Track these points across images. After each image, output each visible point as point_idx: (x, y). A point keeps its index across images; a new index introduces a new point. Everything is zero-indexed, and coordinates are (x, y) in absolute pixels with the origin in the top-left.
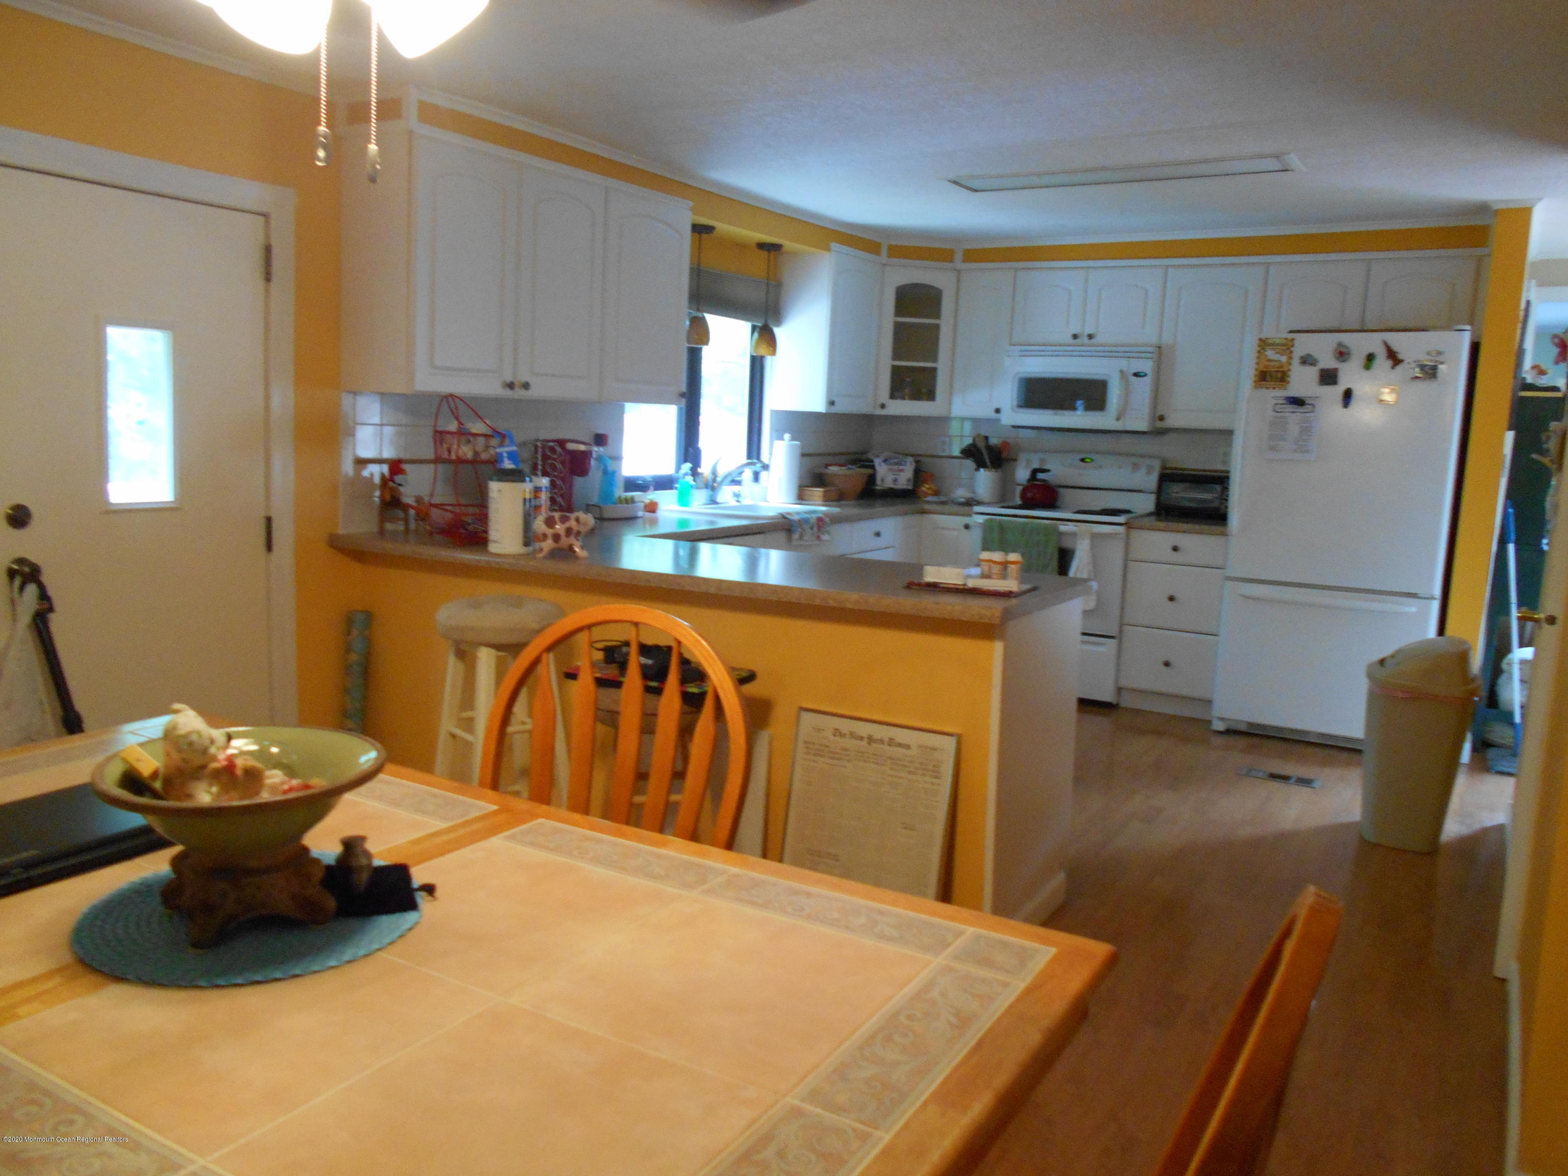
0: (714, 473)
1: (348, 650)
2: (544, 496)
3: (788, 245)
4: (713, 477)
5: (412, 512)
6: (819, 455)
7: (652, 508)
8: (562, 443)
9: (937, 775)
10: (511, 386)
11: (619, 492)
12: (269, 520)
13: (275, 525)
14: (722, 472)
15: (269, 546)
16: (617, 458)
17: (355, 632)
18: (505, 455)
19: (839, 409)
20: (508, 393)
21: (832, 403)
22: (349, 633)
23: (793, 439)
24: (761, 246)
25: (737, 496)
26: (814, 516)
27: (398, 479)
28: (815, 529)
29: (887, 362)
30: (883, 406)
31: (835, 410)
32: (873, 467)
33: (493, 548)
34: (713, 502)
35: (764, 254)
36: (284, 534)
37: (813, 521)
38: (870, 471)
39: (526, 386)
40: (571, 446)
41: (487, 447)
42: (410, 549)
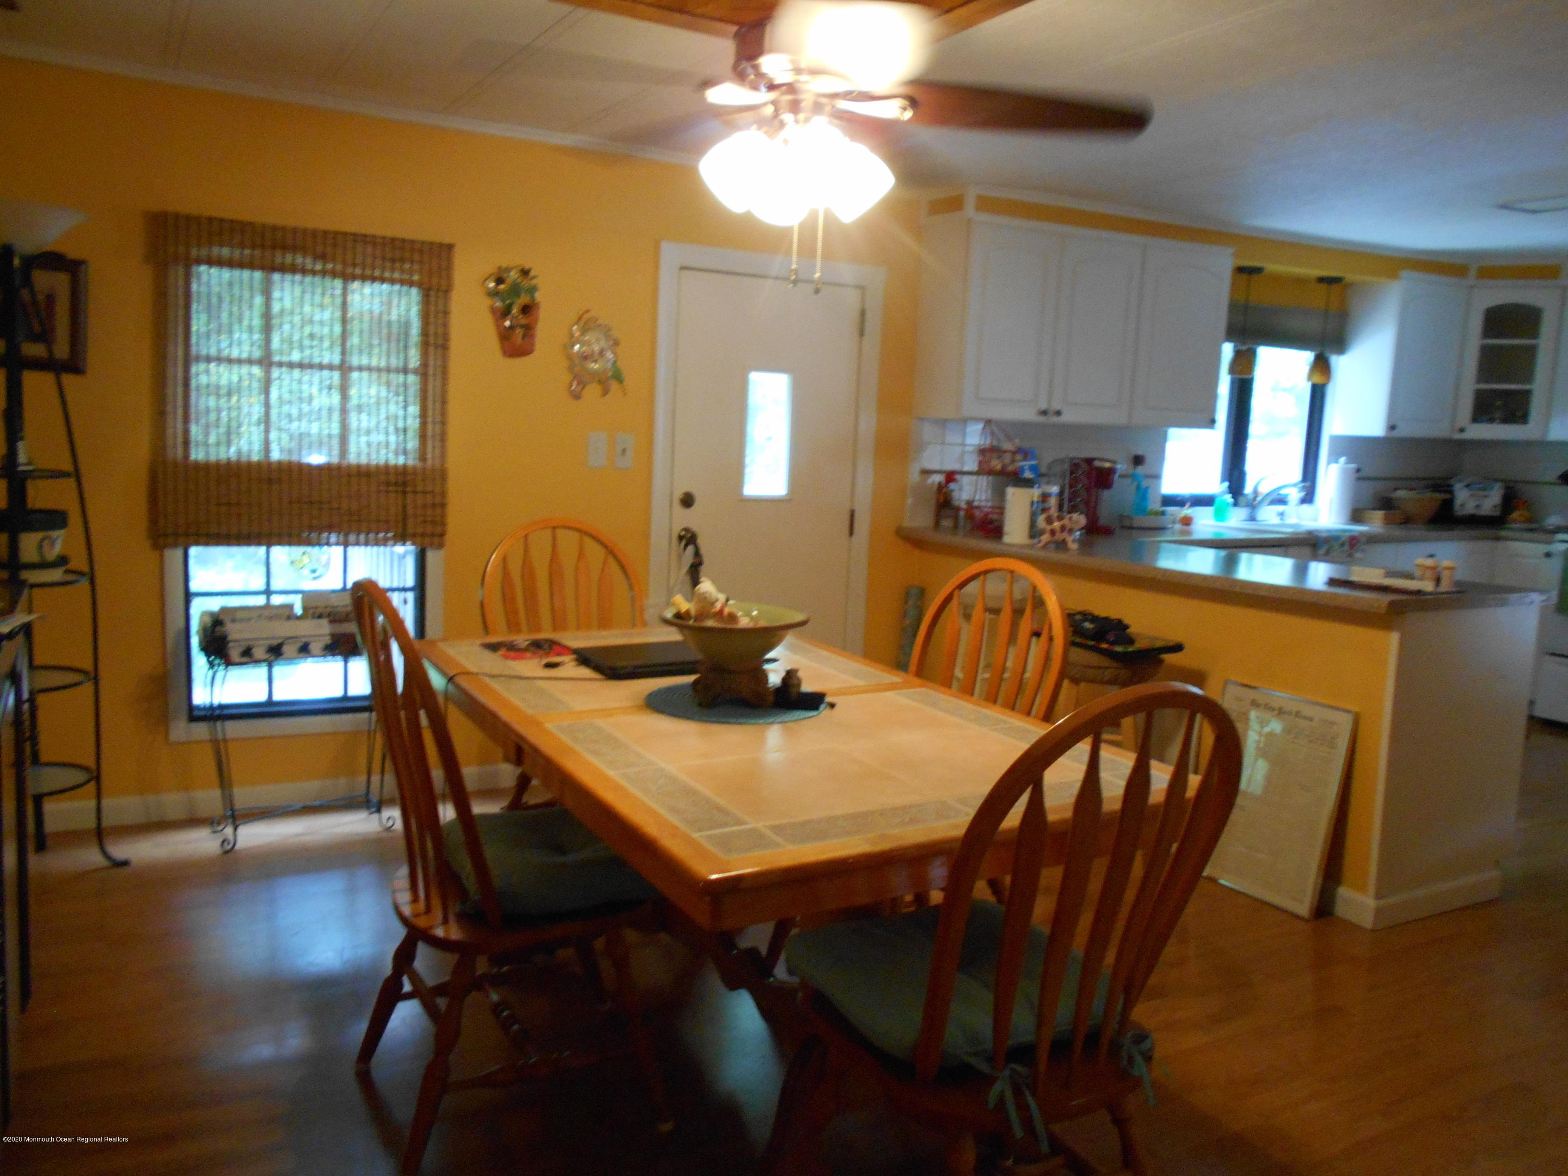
0: (1256, 493)
1: (904, 615)
2: (1053, 502)
3: (1350, 277)
4: (1254, 496)
5: (962, 513)
6: (1384, 479)
7: (1187, 521)
8: (1089, 461)
9: (1332, 744)
10: (1044, 413)
11: (1154, 504)
12: (852, 514)
13: (856, 515)
14: (1264, 489)
15: (851, 533)
16: (1157, 477)
17: (910, 603)
18: (1026, 467)
19: (1400, 433)
20: (1042, 419)
21: (1392, 428)
22: (906, 602)
23: (1348, 462)
24: (1321, 280)
25: (1282, 514)
26: (1348, 534)
27: (952, 486)
28: (1346, 547)
29: (1469, 387)
30: (1462, 430)
31: (1396, 434)
32: (1451, 492)
33: (1007, 539)
34: (1252, 519)
35: (1324, 287)
36: (863, 525)
37: (1343, 539)
38: (1447, 496)
39: (1058, 413)
40: (1097, 464)
41: (1013, 461)
42: (959, 540)
